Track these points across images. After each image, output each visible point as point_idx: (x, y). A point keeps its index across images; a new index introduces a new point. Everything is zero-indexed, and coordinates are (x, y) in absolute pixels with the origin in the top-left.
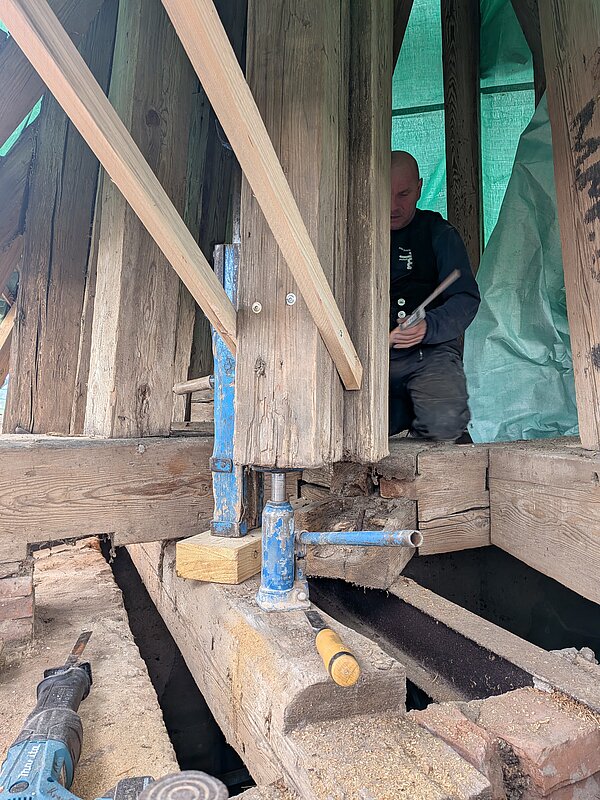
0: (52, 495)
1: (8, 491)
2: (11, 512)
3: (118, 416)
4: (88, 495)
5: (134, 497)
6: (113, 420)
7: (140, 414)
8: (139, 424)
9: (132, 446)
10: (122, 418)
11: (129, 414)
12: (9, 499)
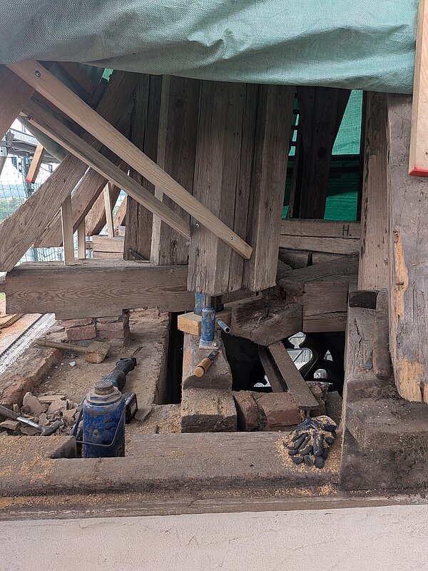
0: (132, 290)
1: (115, 288)
2: (116, 296)
3: (162, 255)
4: (147, 291)
5: (168, 292)
6: (159, 257)
7: (172, 254)
8: (172, 259)
9: (167, 269)
10: (164, 257)
11: (167, 255)
12: (115, 292)
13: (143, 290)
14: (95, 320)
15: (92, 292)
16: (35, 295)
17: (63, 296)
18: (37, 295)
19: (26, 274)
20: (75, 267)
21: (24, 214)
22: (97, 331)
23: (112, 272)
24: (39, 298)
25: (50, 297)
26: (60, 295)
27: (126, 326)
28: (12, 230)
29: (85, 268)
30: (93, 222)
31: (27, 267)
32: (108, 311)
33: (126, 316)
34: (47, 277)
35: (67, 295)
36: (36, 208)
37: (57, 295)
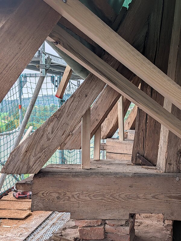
0: (139, 196)
1: (123, 192)
2: (124, 200)
3: (168, 162)
4: (154, 197)
5: (173, 200)
6: (166, 165)
8: (178, 167)
9: (173, 177)
10: (170, 164)
11: (173, 162)
12: (123, 196)
13: (149, 196)
14: (104, 222)
15: (103, 195)
16: (55, 195)
17: (78, 197)
18: (57, 195)
19: (49, 176)
20: (90, 171)
21: (52, 124)
22: (106, 233)
23: (121, 177)
24: (58, 198)
25: (67, 198)
26: (76, 196)
27: (132, 230)
28: (41, 138)
29: (98, 173)
30: (108, 127)
31: (51, 170)
32: (116, 214)
33: (132, 220)
34: (66, 180)
35: (81, 197)
36: (61, 119)
37: (73, 196)
